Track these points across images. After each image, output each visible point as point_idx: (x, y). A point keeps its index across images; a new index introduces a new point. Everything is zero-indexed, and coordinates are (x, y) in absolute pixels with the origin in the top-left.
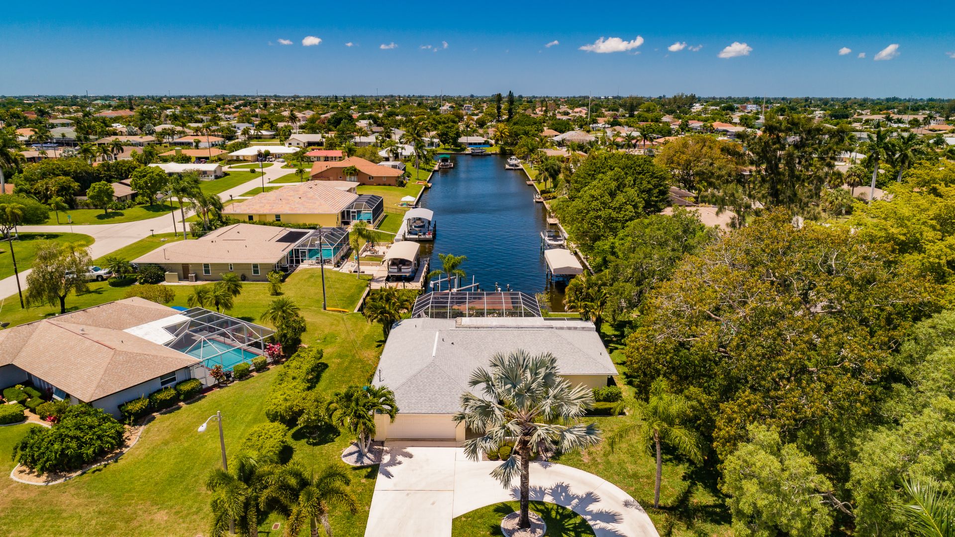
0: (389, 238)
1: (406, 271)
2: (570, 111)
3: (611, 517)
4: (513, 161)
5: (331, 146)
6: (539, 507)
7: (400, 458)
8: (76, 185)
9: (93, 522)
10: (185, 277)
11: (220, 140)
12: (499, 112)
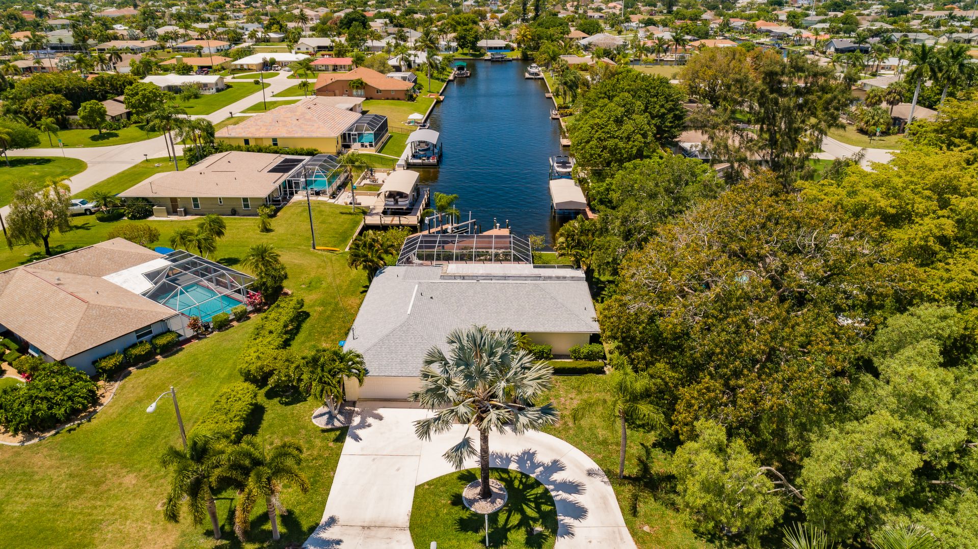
0: (391, 163)
1: (403, 203)
2: (603, 7)
3: (574, 488)
4: (534, 69)
5: (341, 53)
6: (505, 476)
7: (370, 420)
8: (67, 103)
9: (64, 485)
10: (173, 211)
11: (224, 44)
12: (525, 9)
